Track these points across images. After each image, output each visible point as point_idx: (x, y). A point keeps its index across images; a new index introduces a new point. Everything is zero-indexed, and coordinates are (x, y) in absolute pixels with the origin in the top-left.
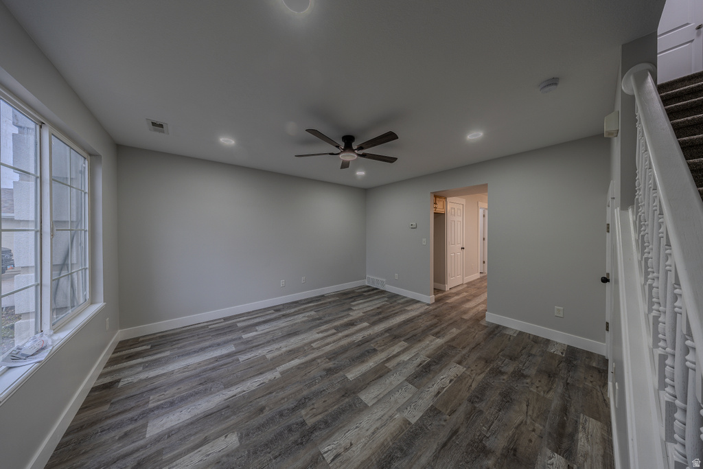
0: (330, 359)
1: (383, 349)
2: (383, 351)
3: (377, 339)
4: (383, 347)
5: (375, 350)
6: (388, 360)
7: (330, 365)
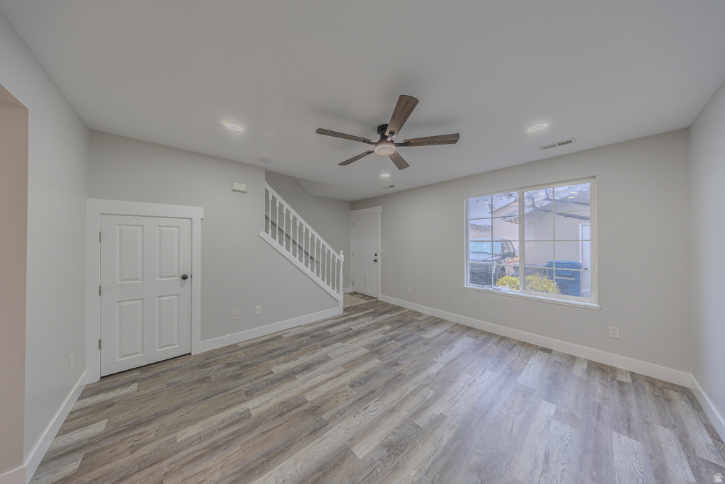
0: (402, 374)
1: (342, 387)
2: (344, 385)
3: (347, 404)
4: (340, 391)
5: (352, 386)
6: (340, 375)
7: (398, 369)
